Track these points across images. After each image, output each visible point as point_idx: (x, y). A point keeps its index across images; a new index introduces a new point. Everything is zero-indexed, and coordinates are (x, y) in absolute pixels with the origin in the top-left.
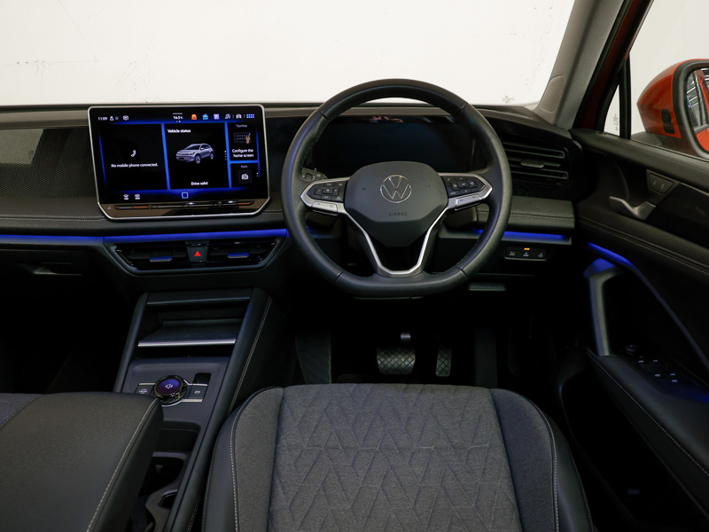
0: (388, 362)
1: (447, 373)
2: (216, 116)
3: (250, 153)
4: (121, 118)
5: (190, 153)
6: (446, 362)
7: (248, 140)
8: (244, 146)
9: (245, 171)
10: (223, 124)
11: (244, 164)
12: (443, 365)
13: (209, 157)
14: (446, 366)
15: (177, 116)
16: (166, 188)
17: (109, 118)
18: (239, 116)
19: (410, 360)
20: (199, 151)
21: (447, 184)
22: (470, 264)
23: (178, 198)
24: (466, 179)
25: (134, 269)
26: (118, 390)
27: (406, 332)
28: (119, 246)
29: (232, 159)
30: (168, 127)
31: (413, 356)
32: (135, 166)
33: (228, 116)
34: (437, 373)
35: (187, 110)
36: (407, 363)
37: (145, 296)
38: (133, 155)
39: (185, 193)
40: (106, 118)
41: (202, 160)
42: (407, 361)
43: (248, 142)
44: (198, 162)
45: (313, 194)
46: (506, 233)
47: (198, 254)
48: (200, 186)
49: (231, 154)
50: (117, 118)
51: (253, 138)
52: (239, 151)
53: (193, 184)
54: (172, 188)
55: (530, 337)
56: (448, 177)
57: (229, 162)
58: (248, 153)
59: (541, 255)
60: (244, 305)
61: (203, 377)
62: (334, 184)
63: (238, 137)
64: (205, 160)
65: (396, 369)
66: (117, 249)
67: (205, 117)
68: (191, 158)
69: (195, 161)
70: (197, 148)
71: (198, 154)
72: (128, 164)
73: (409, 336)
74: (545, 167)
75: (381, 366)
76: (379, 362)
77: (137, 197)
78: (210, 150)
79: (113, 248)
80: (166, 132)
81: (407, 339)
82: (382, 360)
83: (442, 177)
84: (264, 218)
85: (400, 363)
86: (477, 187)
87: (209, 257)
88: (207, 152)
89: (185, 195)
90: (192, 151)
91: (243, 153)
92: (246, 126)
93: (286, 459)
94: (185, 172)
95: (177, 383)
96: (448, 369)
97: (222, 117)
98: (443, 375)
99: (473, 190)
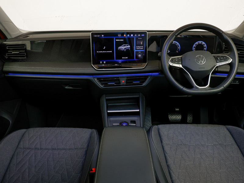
0: (172, 117)
1: (191, 121)
2: (132, 35)
3: (142, 48)
4: (101, 36)
5: (122, 48)
6: (191, 118)
7: (142, 43)
8: (140, 45)
9: (140, 54)
10: (134, 38)
11: (140, 51)
12: (190, 118)
13: (129, 49)
14: (191, 119)
15: (119, 35)
16: (114, 59)
17: (97, 36)
18: (139, 35)
19: (180, 117)
20: (125, 47)
21: (216, 58)
22: (226, 85)
23: (117, 63)
24: (222, 56)
25: (102, 86)
26: (107, 126)
27: (177, 108)
28: (98, 79)
29: (136, 49)
30: (116, 39)
31: (181, 116)
32: (104, 52)
33: (136, 35)
34: (188, 121)
35: (122, 33)
36: (179, 118)
37: (104, 95)
38: (104, 48)
39: (120, 61)
40: (96, 36)
41: (126, 50)
42: (179, 117)
43: (141, 44)
44: (125, 51)
45: (172, 61)
46: (237, 75)
47: (123, 81)
48: (125, 59)
49: (136, 48)
50: (100, 36)
51: (143, 43)
52: (138, 47)
53: (123, 58)
54: (116, 59)
55: (224, 109)
56: (216, 56)
57: (135, 51)
58: (141, 48)
59: (237, 82)
60: (138, 98)
61: (134, 122)
62: (178, 58)
63: (138, 42)
64: (127, 50)
65: (175, 120)
66: (97, 80)
67: (128, 35)
68: (123, 49)
69: (124, 50)
70: (125, 46)
71: (125, 48)
72: (102, 51)
73: (178, 109)
74: (240, 52)
75: (170, 119)
76: (169, 118)
77: (105, 62)
78: (129, 46)
79: (96, 80)
80: (115, 40)
81: (178, 110)
82: (170, 117)
83: (213, 56)
84: (146, 69)
85: (176, 118)
86: (226, 59)
87: (127, 83)
88: (128, 47)
89: (120, 62)
90: (123, 47)
91: (140, 48)
92: (141, 38)
93: (167, 148)
94: (120, 54)
95: (127, 124)
96: (191, 120)
97: (134, 35)
98: (190, 122)
99: (225, 60)
